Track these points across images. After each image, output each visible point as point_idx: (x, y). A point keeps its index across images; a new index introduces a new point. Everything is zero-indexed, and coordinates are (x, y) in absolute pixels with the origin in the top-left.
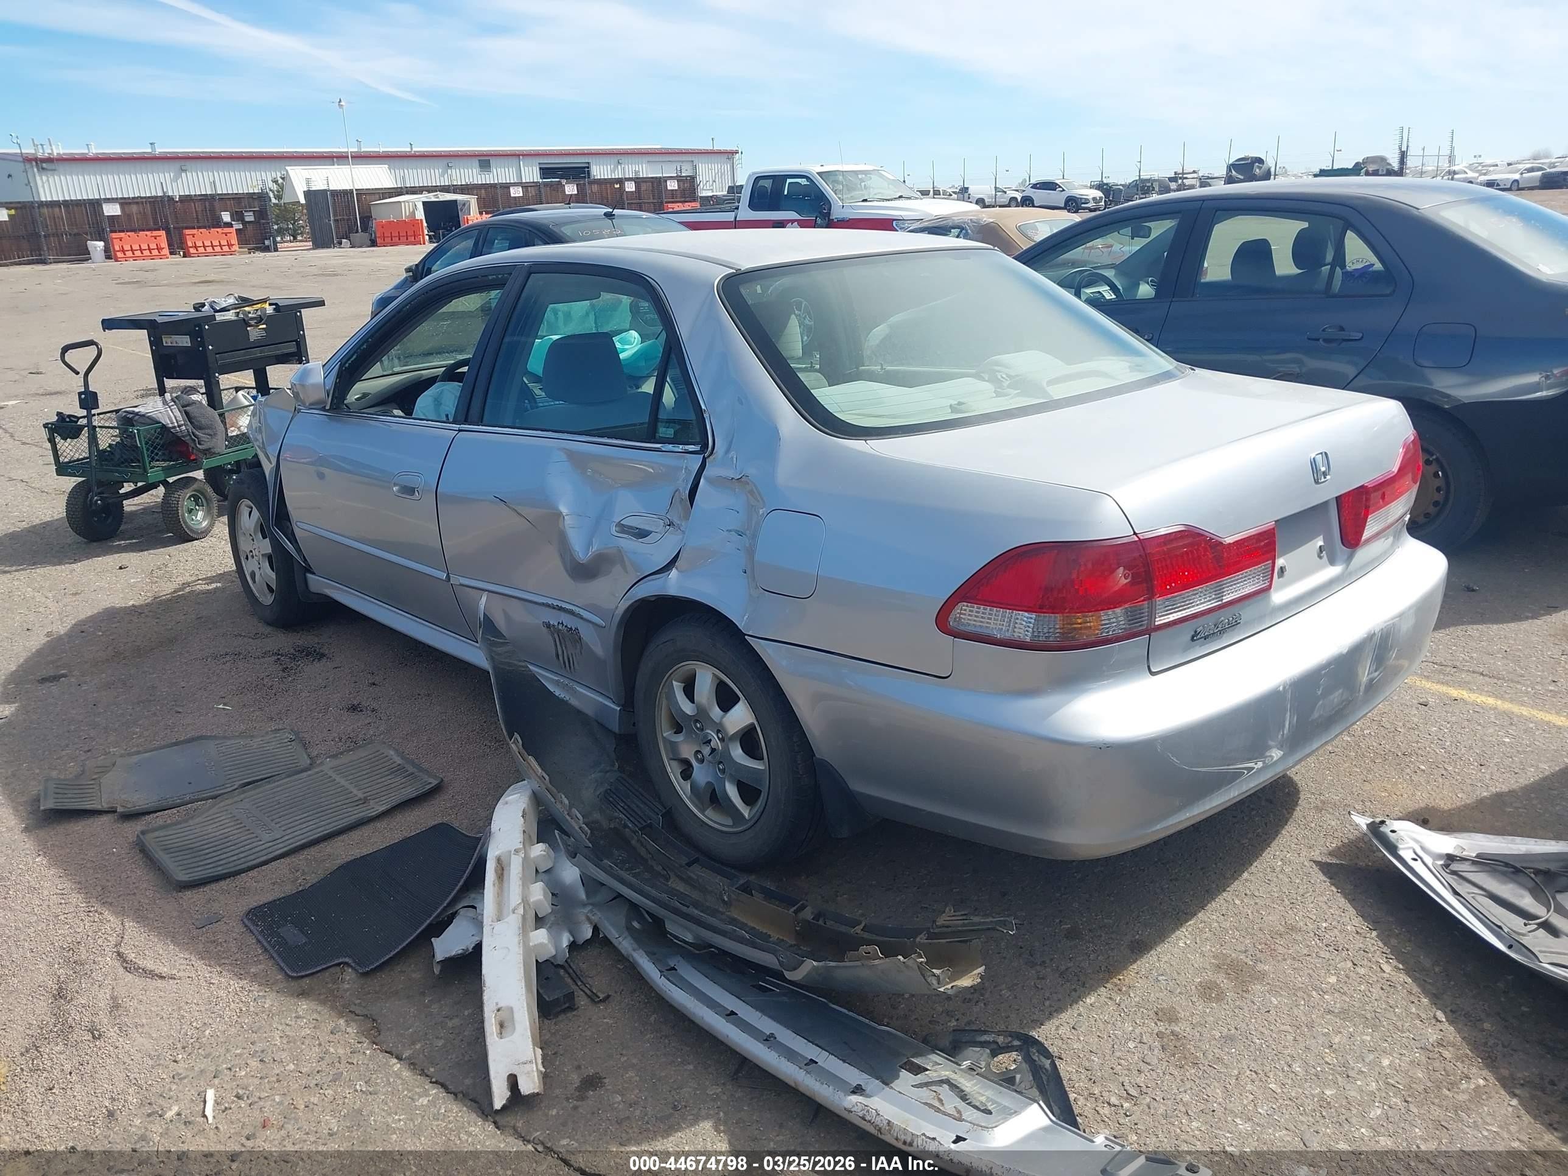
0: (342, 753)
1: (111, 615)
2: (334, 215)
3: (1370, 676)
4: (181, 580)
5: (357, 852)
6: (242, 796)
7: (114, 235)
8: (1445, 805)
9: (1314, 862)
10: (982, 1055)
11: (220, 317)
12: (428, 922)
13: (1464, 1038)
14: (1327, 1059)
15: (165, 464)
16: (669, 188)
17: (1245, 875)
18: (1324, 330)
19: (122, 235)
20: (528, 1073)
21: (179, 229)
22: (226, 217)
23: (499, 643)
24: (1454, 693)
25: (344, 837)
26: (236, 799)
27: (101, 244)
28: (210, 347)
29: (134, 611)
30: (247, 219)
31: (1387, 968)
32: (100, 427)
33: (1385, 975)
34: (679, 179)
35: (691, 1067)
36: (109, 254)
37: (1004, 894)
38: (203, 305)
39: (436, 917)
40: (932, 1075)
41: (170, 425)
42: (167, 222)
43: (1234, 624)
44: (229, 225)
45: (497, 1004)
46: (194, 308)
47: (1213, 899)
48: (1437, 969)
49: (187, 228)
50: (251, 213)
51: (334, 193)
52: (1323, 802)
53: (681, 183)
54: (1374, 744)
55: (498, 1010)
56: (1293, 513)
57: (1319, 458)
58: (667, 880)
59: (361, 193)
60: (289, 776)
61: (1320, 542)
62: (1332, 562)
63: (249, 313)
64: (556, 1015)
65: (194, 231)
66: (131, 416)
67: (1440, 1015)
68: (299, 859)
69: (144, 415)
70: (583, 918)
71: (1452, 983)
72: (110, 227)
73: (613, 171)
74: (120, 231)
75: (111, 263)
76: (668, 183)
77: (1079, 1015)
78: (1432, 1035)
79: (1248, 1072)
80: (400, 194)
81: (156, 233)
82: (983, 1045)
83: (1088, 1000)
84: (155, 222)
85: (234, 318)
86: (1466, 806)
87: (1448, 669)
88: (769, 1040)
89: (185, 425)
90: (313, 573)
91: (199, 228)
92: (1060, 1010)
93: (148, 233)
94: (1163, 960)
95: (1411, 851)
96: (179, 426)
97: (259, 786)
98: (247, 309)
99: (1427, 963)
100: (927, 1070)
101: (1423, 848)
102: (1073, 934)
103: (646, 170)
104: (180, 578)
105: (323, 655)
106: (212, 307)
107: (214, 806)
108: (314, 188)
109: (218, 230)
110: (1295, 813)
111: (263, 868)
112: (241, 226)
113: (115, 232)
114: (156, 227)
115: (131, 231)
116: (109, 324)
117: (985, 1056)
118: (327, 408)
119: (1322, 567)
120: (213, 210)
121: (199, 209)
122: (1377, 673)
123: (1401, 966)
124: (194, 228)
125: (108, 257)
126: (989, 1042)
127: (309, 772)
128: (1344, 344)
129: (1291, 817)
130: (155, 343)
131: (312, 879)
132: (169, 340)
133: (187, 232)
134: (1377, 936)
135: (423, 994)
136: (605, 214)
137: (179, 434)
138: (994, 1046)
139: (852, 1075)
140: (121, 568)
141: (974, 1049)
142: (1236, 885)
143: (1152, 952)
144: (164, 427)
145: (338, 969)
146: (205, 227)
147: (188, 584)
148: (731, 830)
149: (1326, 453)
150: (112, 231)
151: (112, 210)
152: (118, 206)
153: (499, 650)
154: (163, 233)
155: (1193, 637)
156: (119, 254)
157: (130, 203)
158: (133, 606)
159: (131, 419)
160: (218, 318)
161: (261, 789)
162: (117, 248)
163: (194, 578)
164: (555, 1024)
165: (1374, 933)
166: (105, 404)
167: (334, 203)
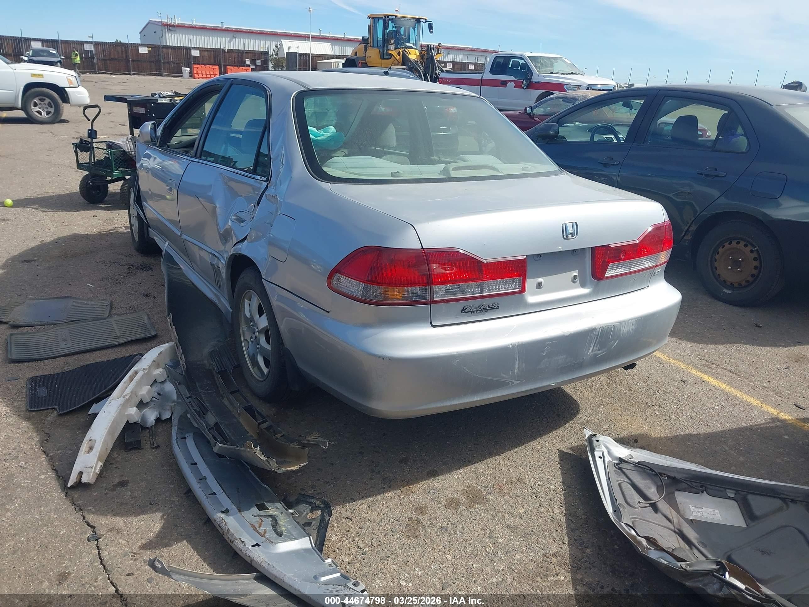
0: (123, 314)
1: (76, 238)
2: (299, 66)
3: (594, 353)
4: (116, 226)
5: (99, 360)
6: (68, 326)
7: (195, 66)
8: (653, 434)
9: (558, 450)
10: (307, 509)
11: (160, 101)
12: (97, 395)
13: (570, 554)
14: (487, 549)
15: (123, 169)
16: (470, 68)
17: (516, 449)
18: (706, 169)
19: (198, 66)
20: (89, 473)
21: (225, 66)
22: (248, 62)
23: (175, 268)
24: (706, 378)
25: (98, 352)
26: (64, 327)
27: (188, 69)
28: (153, 115)
29: (87, 237)
30: (258, 64)
31: (556, 511)
32: (96, 148)
33: (553, 514)
34: (476, 64)
35: (173, 486)
36: (191, 75)
37: (384, 435)
38: (156, 94)
39: (100, 395)
40: (268, 512)
41: (127, 151)
42: (220, 62)
43: (494, 308)
44: (249, 66)
45: (91, 437)
46: (152, 95)
47: (490, 458)
48: (583, 517)
49: (229, 66)
50: (260, 61)
51: (301, 55)
52: (587, 421)
53: (476, 67)
54: (640, 397)
55: (90, 441)
56: (547, 252)
57: (570, 226)
58: (223, 398)
59: (313, 56)
60: (93, 321)
61: (575, 273)
62: (583, 285)
63: (177, 100)
64: (130, 450)
65: (232, 67)
66: (111, 144)
67: (566, 540)
68: (69, 359)
69: (116, 144)
70: (169, 408)
71: (587, 525)
72: (193, 61)
73: (444, 57)
74: (198, 64)
75: (192, 79)
76: (470, 66)
77: (377, 501)
78: (555, 548)
79: (441, 547)
80: (333, 58)
81: (214, 67)
82: (310, 504)
83: (386, 495)
84: (215, 61)
85: (169, 102)
86: (667, 438)
87: (713, 365)
88: (202, 479)
89: (134, 151)
90: (151, 228)
91: (235, 66)
92: (368, 496)
93: (210, 66)
94: (440, 483)
95: (601, 453)
96: (131, 152)
97: (78, 323)
98: (176, 98)
99: (580, 512)
100: (269, 509)
101: (609, 453)
102: (404, 461)
103: (460, 58)
104: (116, 225)
105: (151, 269)
106: (159, 96)
107: (52, 328)
108: (291, 51)
109: (243, 68)
110: (567, 424)
111: (53, 360)
112: (254, 67)
113: (196, 64)
114: (215, 64)
115: (203, 64)
116: (107, 98)
117: (308, 509)
118: (157, 145)
119: (576, 288)
120: (242, 58)
121: (236, 57)
122: (600, 352)
123: (564, 512)
124: (232, 66)
125: (191, 76)
126: (313, 503)
127: (105, 321)
128: (716, 178)
129: (564, 426)
130: (130, 110)
131: (70, 368)
132: (136, 109)
133: (229, 67)
134: (564, 494)
135: (79, 429)
136: (384, 72)
137: (131, 156)
138: (314, 505)
139: (227, 503)
140: (93, 217)
141: (305, 505)
142: (508, 454)
143: (437, 478)
144: (124, 151)
145: (51, 411)
146: (237, 66)
147: (117, 228)
148: (258, 378)
149: (576, 223)
150: (194, 64)
151: (195, 53)
152: (198, 52)
153: (175, 271)
154: (217, 67)
155: (462, 310)
156: (196, 75)
157: (204, 51)
158: (87, 234)
159: (111, 146)
160: (159, 101)
161: (78, 325)
162: (195, 72)
163: (122, 226)
164: (127, 454)
165: (563, 492)
166: (100, 137)
167: (300, 60)
